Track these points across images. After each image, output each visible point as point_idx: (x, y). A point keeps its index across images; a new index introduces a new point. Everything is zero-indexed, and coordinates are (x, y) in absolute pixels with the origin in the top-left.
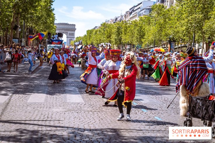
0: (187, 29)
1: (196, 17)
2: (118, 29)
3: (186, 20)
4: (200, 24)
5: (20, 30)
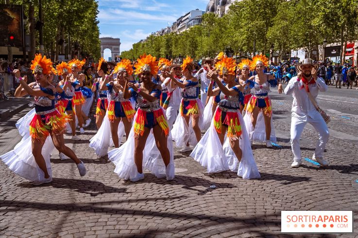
1: (257, 24)
2: (168, 41)
3: (246, 28)
5: (65, 45)
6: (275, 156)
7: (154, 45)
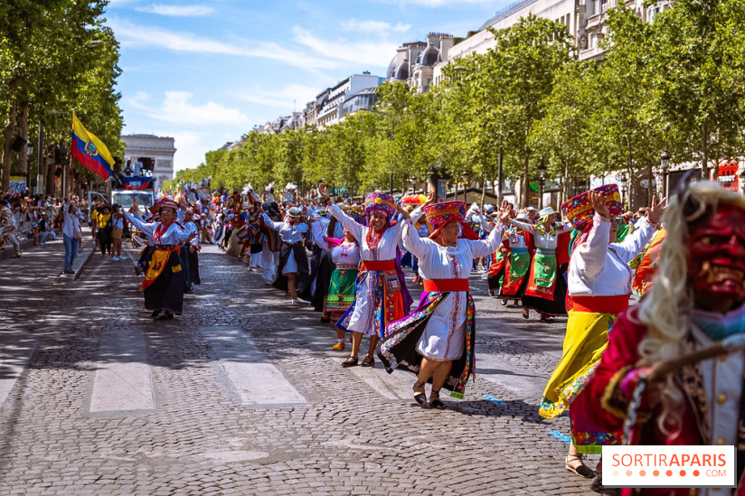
0: (483, 144)
1: (506, 111)
2: (292, 146)
3: (478, 121)
4: (516, 130)
5: (29, 151)
6: (482, 426)
7: (258, 156)
